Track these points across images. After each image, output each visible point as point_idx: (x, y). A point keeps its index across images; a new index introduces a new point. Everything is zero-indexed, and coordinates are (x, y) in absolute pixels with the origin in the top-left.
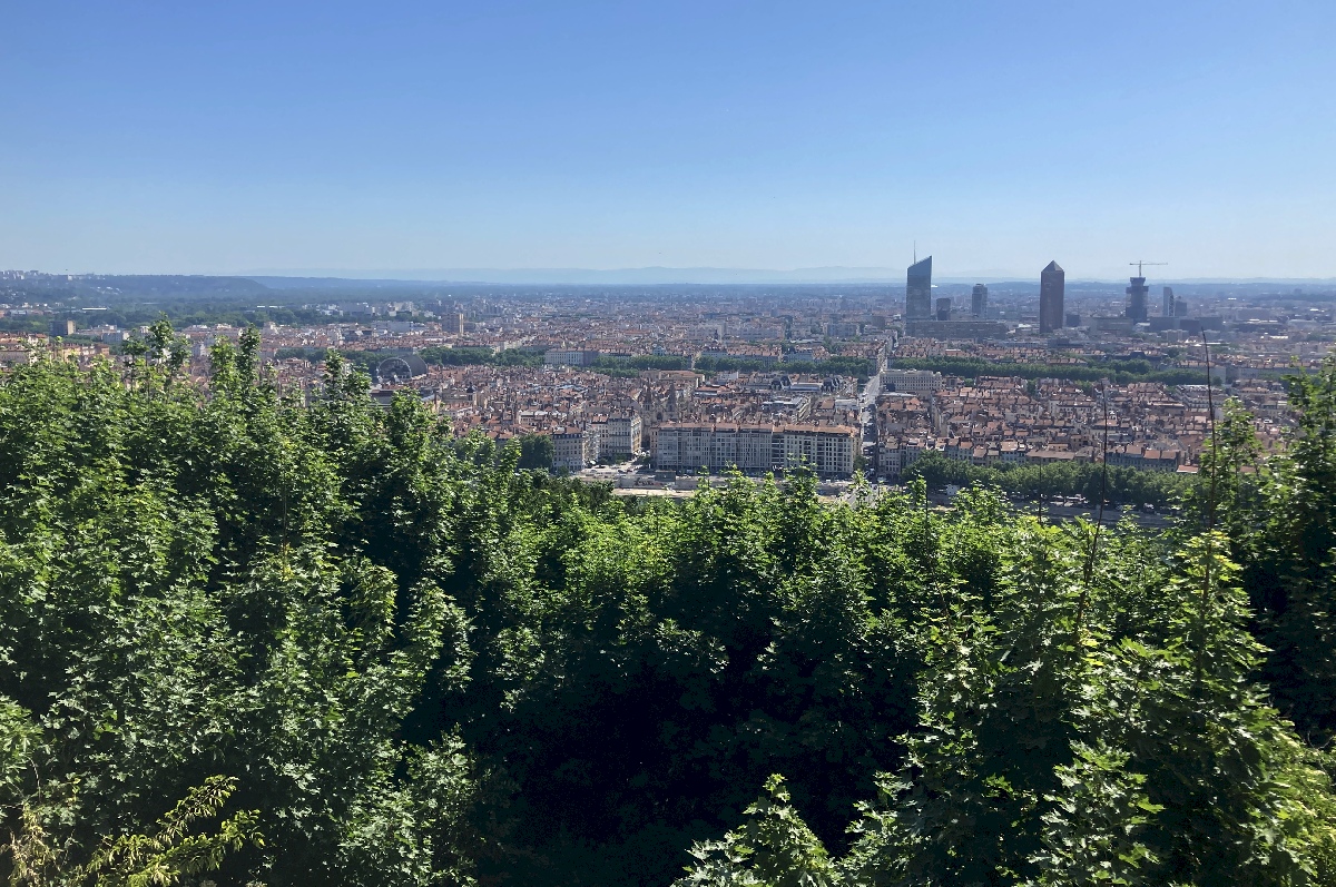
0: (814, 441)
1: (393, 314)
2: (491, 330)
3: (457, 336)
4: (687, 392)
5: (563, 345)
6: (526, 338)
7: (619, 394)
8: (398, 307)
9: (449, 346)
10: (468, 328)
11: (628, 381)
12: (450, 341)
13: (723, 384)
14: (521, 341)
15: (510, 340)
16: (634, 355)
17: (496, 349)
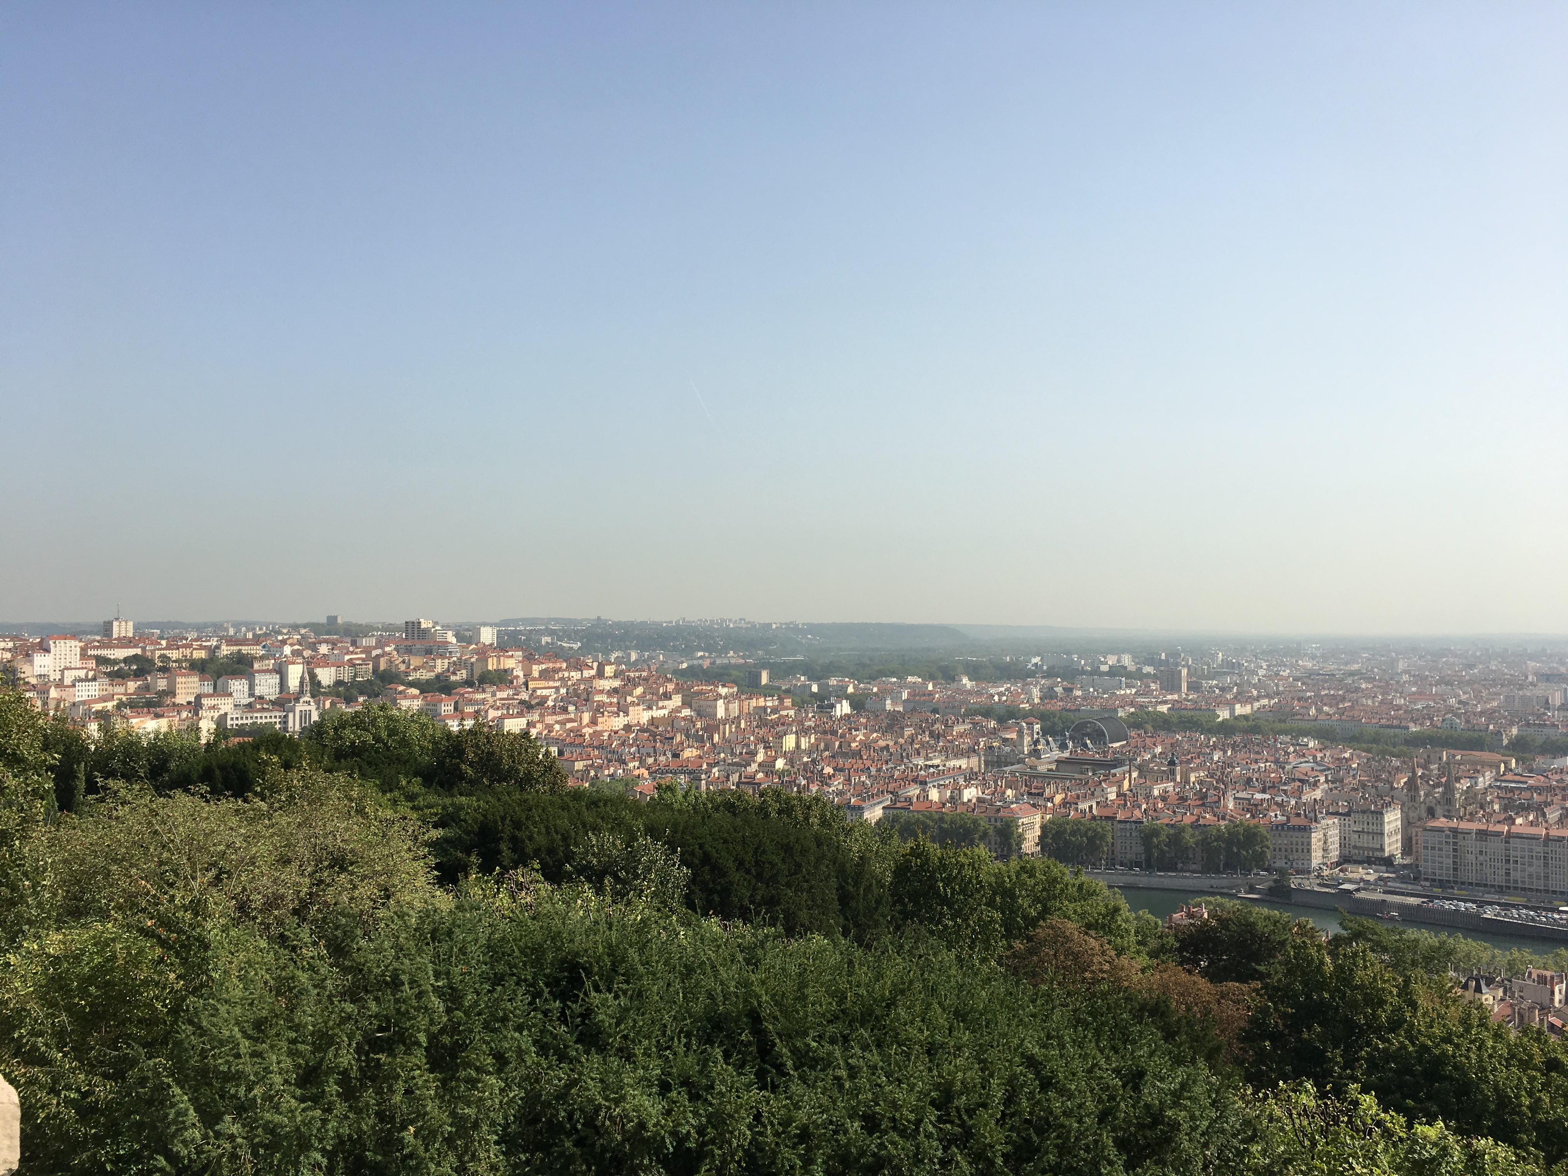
1: (1104, 668)
2: (1222, 689)
3: (1176, 697)
4: (1484, 780)
5: (1313, 711)
6: (1265, 702)
7: (1378, 778)
8: (1112, 660)
9: (1164, 709)
10: (1194, 687)
11: (1396, 762)
12: (1165, 702)
13: (1542, 772)
14: (1257, 705)
15: (1243, 703)
16: (1414, 728)
17: (1224, 714)
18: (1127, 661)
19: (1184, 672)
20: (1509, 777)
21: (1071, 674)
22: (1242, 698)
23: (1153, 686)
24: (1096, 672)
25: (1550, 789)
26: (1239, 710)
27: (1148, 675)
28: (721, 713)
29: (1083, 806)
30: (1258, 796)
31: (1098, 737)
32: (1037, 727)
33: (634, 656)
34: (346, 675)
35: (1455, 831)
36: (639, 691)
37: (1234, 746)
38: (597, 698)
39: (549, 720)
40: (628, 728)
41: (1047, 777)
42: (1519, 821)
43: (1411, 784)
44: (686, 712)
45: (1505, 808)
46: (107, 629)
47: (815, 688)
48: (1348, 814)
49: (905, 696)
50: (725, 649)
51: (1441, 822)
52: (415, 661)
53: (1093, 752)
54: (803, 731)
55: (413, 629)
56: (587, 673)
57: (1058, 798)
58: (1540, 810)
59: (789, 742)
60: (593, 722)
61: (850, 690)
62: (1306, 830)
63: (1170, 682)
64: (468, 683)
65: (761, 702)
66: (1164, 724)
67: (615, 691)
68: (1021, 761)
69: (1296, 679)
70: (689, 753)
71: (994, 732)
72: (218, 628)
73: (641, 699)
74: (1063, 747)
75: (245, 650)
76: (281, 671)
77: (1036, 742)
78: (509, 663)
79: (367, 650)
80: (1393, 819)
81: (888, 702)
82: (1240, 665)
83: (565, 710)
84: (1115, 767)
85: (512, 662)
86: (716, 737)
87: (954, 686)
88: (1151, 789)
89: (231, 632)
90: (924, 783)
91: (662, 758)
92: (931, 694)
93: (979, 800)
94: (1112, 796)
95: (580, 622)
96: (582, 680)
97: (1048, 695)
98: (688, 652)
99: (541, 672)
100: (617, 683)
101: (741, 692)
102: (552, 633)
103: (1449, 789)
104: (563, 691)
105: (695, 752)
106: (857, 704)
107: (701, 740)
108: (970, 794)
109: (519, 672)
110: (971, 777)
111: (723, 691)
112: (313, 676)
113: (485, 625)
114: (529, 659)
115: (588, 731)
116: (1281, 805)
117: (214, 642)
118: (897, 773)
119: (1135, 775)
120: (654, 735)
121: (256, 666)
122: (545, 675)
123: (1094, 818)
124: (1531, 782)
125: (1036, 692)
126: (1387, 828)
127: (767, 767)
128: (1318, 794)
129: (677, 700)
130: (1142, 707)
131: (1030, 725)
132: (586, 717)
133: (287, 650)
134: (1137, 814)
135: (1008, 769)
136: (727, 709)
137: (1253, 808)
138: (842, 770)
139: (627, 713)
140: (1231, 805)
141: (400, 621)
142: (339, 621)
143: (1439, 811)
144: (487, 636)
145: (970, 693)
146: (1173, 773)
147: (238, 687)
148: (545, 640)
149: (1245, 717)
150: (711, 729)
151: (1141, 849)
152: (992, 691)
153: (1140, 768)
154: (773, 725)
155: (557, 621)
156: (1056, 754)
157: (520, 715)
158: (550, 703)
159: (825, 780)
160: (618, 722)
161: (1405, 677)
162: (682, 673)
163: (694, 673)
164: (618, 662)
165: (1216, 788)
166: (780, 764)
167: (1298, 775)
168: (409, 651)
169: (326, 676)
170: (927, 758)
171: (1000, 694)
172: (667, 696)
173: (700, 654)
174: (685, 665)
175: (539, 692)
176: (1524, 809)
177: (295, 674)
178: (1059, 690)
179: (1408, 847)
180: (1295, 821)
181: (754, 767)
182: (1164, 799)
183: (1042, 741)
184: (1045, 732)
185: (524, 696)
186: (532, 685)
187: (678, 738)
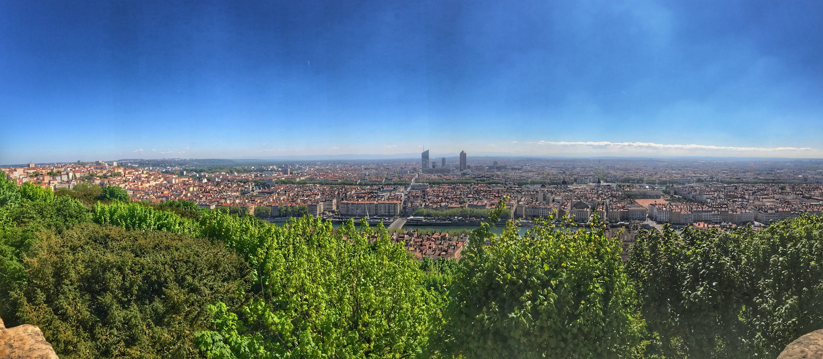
0: (387, 206)
1: (269, 169)
2: (298, 174)
3: (287, 176)
4: (353, 192)
5: (318, 178)
6: (308, 176)
7: (332, 193)
8: (271, 167)
9: (283, 179)
10: (291, 173)
11: (335, 189)
12: (284, 177)
13: (364, 190)
14: (306, 177)
15: (302, 177)
16: (339, 181)
17: (298, 180)
18: (275, 167)
19: (289, 169)
20: (358, 191)
21: (262, 171)
22: (302, 176)
23: (281, 173)
24: (268, 170)
25: (366, 193)
26: (301, 178)
27: (280, 171)
28: (174, 182)
29: (265, 203)
30: (305, 198)
31: (268, 187)
32: (253, 184)
33: (151, 168)
34: (82, 175)
35: (347, 204)
36: (152, 177)
37: (300, 187)
38: (142, 179)
39: (131, 184)
40: (150, 186)
41: (256, 196)
42: (360, 200)
43: (339, 194)
44: (165, 182)
45: (357, 198)
46: (29, 165)
47: (198, 175)
48: (325, 201)
49: (221, 177)
50: (175, 166)
51: (345, 201)
52: (98, 171)
53: (267, 190)
54: (195, 186)
55: (97, 163)
56: (140, 173)
57: (258, 201)
58: (364, 197)
59: (191, 189)
60: (142, 185)
61: (207, 176)
62: (316, 206)
63: (285, 172)
64: (111, 176)
65: (184, 179)
66: (284, 182)
67: (146, 177)
68: (249, 193)
69: (315, 171)
70: (166, 192)
71: (243, 186)
72: (53, 164)
73: (153, 179)
74: (260, 189)
75: (59, 169)
76: (67, 174)
77: (253, 188)
78: (120, 171)
79: (87, 169)
80: (335, 201)
81: (216, 179)
82: (302, 168)
83: (134, 182)
84: (272, 193)
85: (121, 170)
86: (173, 188)
87: (233, 175)
88: (280, 198)
89: (56, 165)
90: (226, 199)
91: (159, 194)
92: (228, 177)
93: (239, 203)
94: (271, 200)
95: (138, 160)
96: (138, 174)
97: (256, 176)
98: (165, 167)
99: (128, 173)
100: (147, 175)
101: (179, 177)
102: (131, 163)
103: (346, 194)
104: (134, 177)
105: (167, 192)
106: (209, 180)
107: (168, 189)
108: (237, 201)
109: (123, 173)
110: (237, 197)
111: (174, 176)
112: (75, 175)
113: (114, 161)
114: (125, 170)
115: (140, 187)
116: (310, 200)
117: (52, 168)
118: (219, 197)
119: (277, 195)
120: (156, 188)
121: (62, 173)
122: (129, 173)
123: (267, 206)
124: (362, 192)
125: (253, 175)
126: (333, 204)
127: (186, 195)
128: (319, 197)
129: (162, 179)
130: (278, 178)
131: (252, 184)
132: (140, 183)
133: (69, 169)
134: (277, 204)
135: (246, 195)
136: (175, 181)
137: (304, 201)
138: (205, 196)
139: (149, 183)
140: (299, 201)
141: (94, 161)
142: (81, 162)
143: (344, 199)
144: (115, 164)
145: (237, 177)
146: (286, 194)
147: (58, 178)
148: (129, 164)
149: (303, 180)
150: (171, 186)
151: (278, 212)
152: (242, 176)
153: (278, 193)
154: (187, 185)
155: (132, 160)
156: (258, 190)
157: (123, 183)
158: (131, 180)
159: (201, 198)
160: (147, 185)
161: (338, 169)
162: (164, 172)
163: (167, 172)
164: (147, 170)
165: (296, 197)
166: (189, 195)
167: (314, 193)
168: (97, 168)
169: (78, 175)
170: (227, 193)
171: (244, 176)
172: (160, 178)
173: (168, 167)
174: (164, 170)
175: (128, 178)
176: (361, 197)
177: (71, 174)
178: (259, 175)
179: (338, 208)
180: (314, 204)
181: (182, 195)
182: (284, 200)
183: (255, 187)
184: (255, 185)
185: (124, 179)
186: (126, 176)
187: (163, 188)
